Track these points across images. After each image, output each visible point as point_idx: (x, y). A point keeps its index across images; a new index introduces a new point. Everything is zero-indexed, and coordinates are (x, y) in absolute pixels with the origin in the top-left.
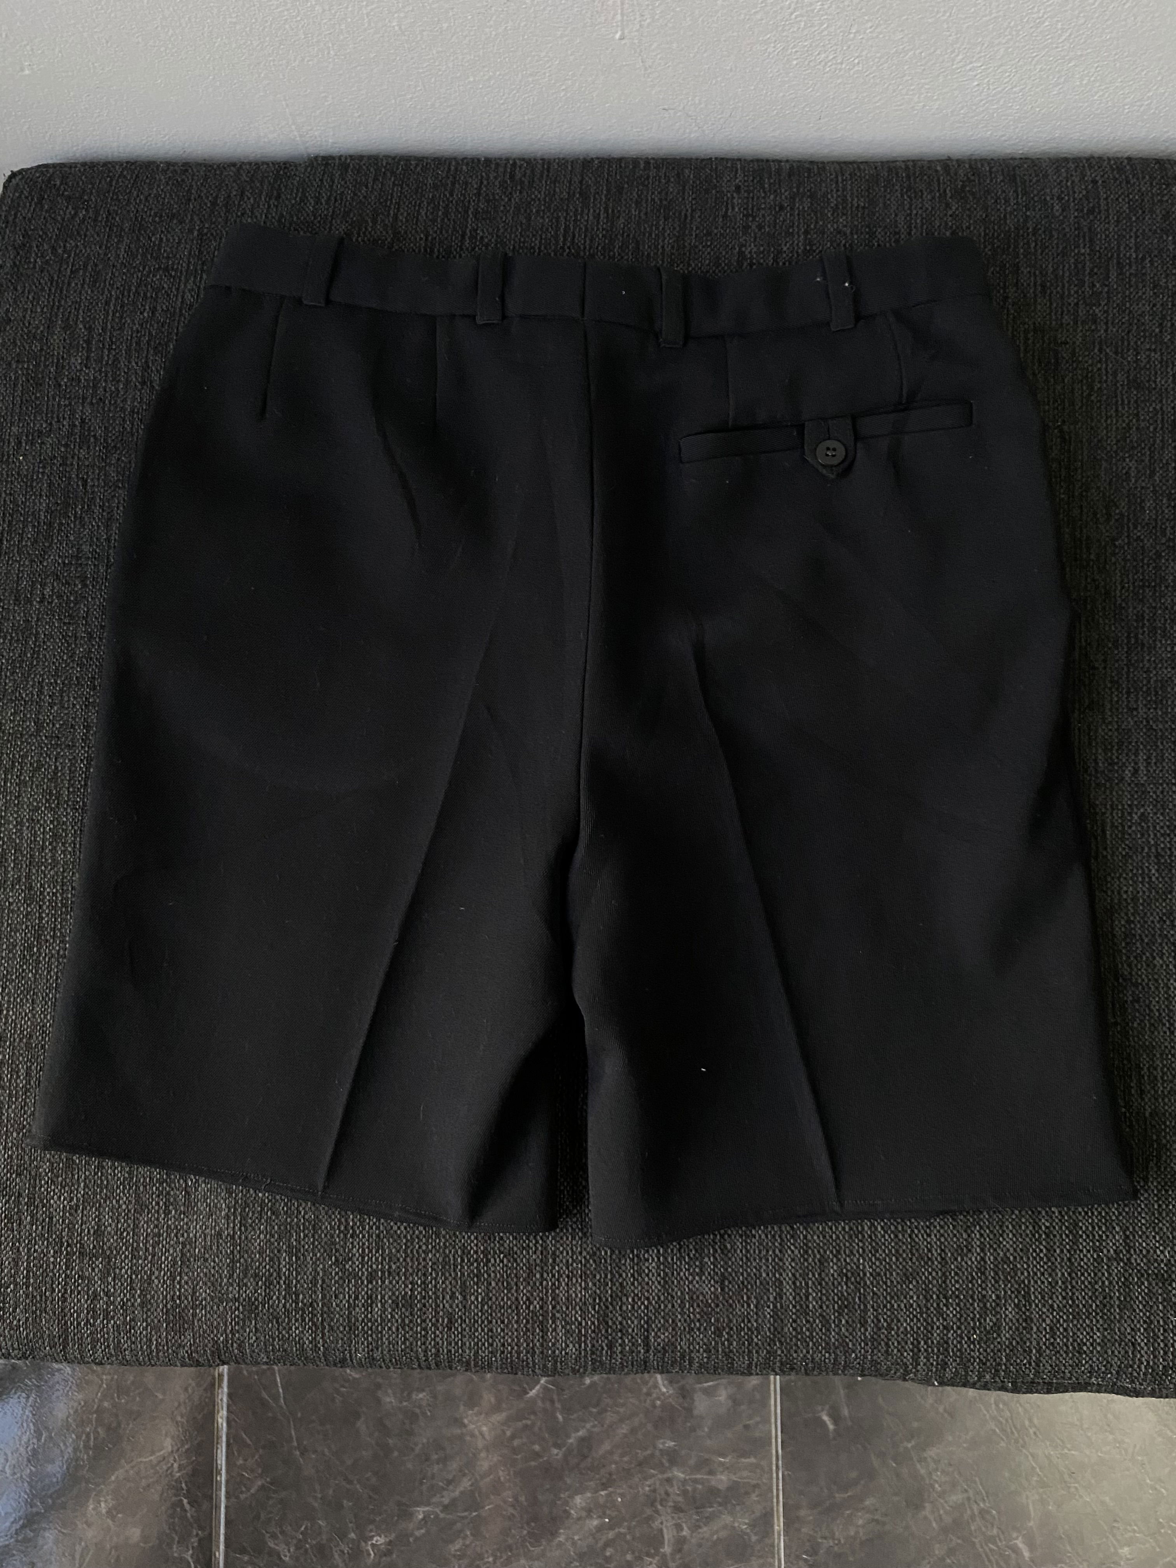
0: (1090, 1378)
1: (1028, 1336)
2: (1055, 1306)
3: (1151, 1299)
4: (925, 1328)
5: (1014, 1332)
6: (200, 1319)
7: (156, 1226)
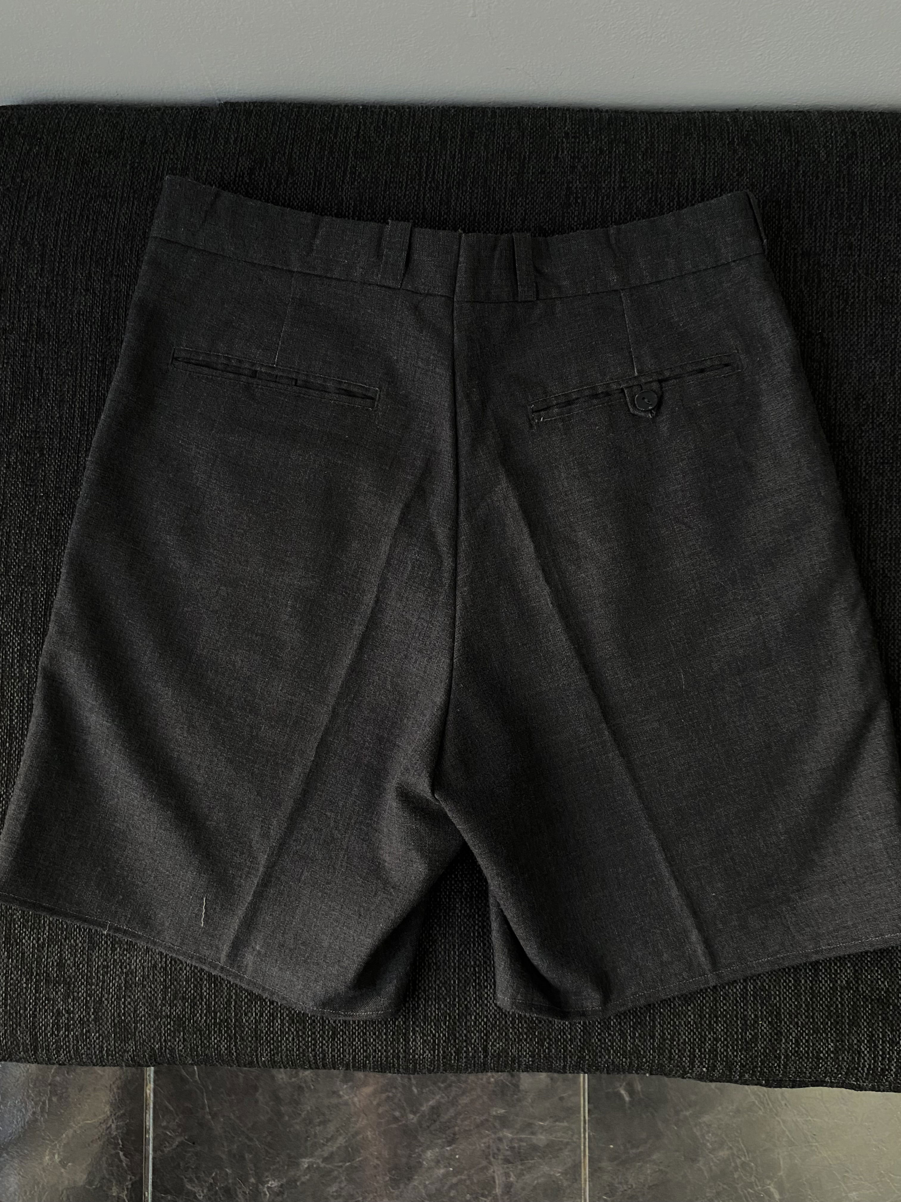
0: (825, 1077)
1: (778, 1046)
2: (800, 1023)
3: (873, 1018)
4: (699, 1040)
5: (767, 1043)
6: (141, 1031)
7: (105, 960)
